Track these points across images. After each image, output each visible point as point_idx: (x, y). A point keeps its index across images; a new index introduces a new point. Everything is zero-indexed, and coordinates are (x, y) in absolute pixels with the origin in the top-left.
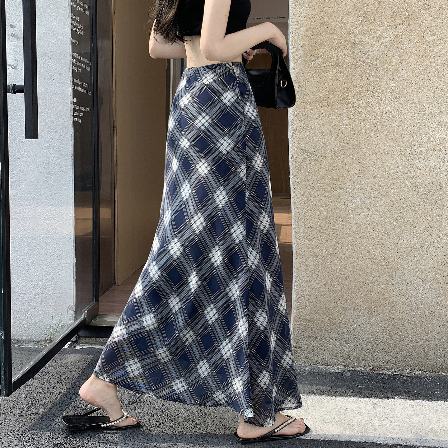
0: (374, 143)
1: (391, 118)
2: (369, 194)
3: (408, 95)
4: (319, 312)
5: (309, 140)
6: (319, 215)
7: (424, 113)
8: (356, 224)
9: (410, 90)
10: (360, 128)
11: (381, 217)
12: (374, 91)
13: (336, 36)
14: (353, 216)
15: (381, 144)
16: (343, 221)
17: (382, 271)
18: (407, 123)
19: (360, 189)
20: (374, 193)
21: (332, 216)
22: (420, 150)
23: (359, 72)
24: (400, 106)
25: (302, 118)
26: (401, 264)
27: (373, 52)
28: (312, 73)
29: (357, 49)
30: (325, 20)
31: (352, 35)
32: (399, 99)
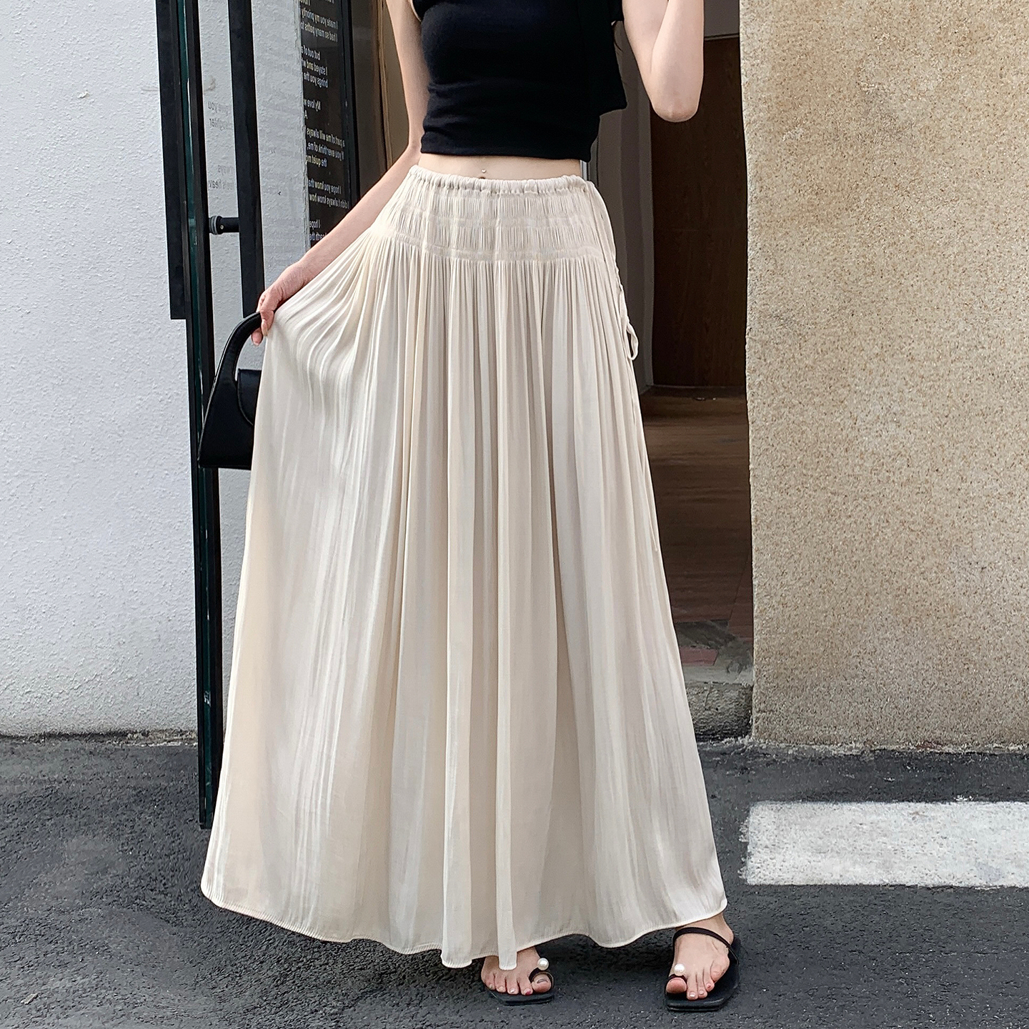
0: (910, 289)
1: (943, 239)
2: (901, 393)
3: (975, 195)
4: (804, 636)
5: (783, 296)
7: (1008, 227)
8: (873, 453)
9: (978, 184)
10: (883, 261)
11: (925, 439)
12: (908, 189)
13: (830, 79)
14: (867, 439)
16: (847, 450)
17: (928, 545)
18: (975, 249)
19: (881, 385)
20: (910, 392)
22: (1001, 300)
23: (878, 152)
24: (961, 215)
26: (968, 531)
27: (904, 111)
28: (783, 157)
29: (873, 105)
30: (810, 47)
31: (863, 77)
32: (958, 202)
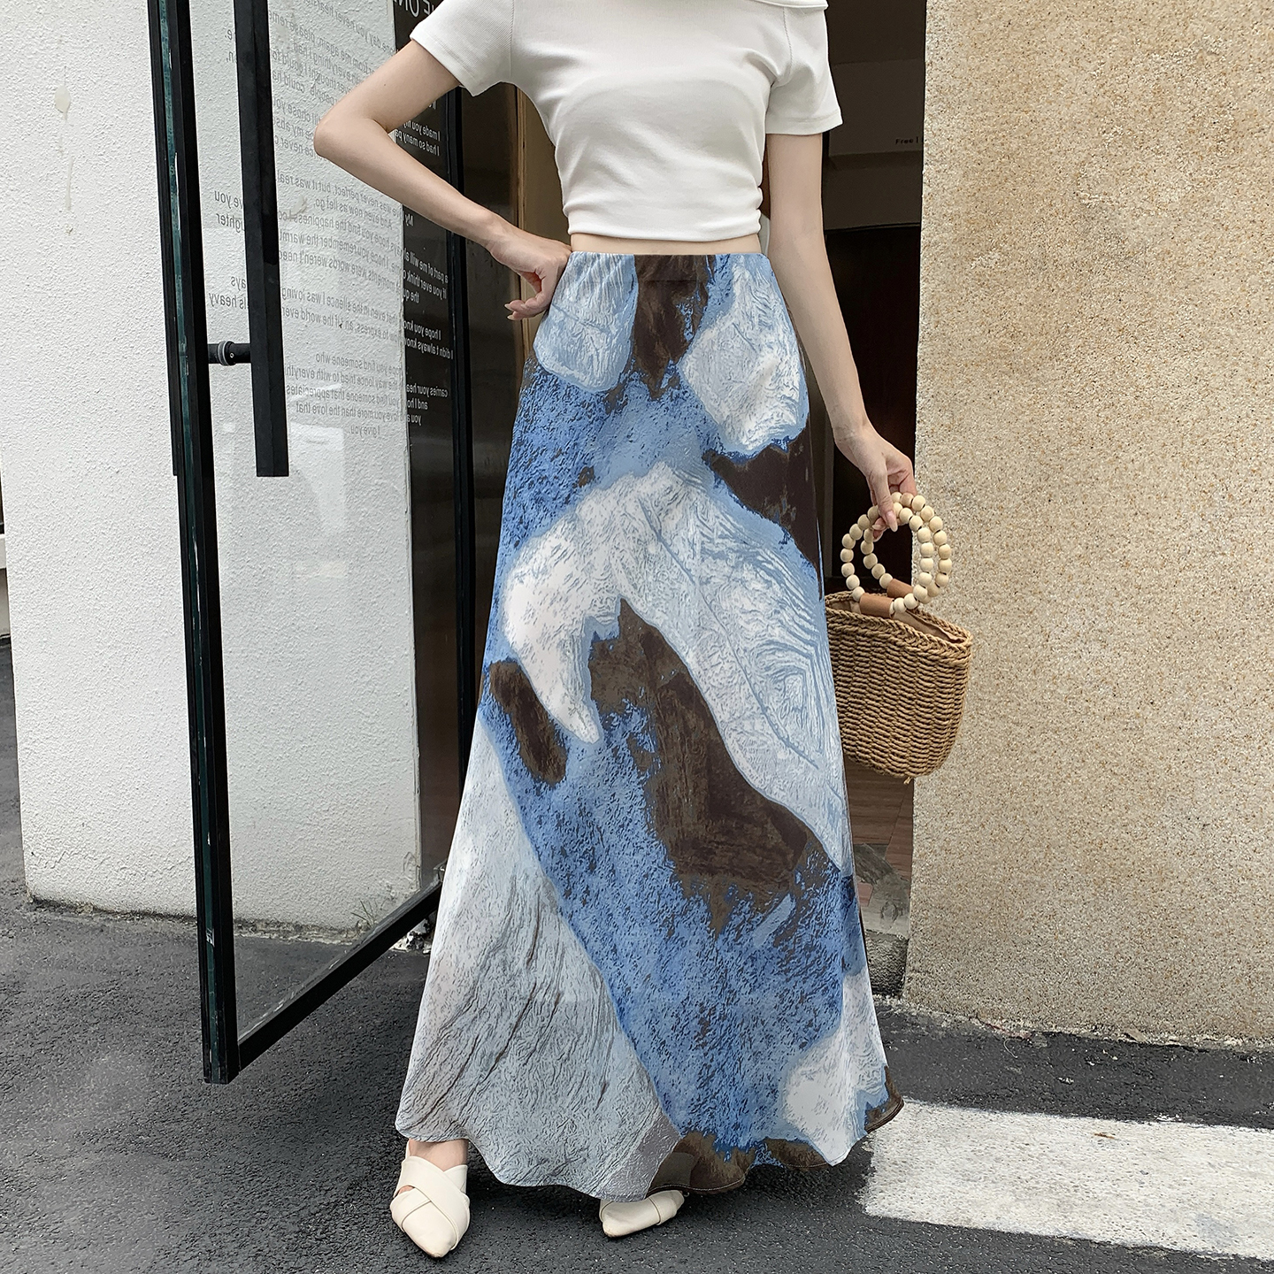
1: (1178, 400)
2: (1109, 606)
3: (1227, 342)
5: (962, 460)
8: (1069, 678)
9: (1232, 328)
10: (1095, 428)
11: (1138, 664)
12: (1136, 333)
13: (1041, 190)
14: (1062, 660)
15: (1148, 468)
16: (1035, 672)
17: (1135, 793)
18: (1221, 413)
19: (1084, 594)
20: (1121, 605)
21: (1007, 660)
22: (1252, 486)
23: (1098, 285)
24: (1205, 369)
25: (946, 404)
26: (1188, 778)
27: (1136, 231)
28: (970, 289)
29: (1094, 222)
30: (1014, 146)
31: (1084, 186)
32: (1203, 352)
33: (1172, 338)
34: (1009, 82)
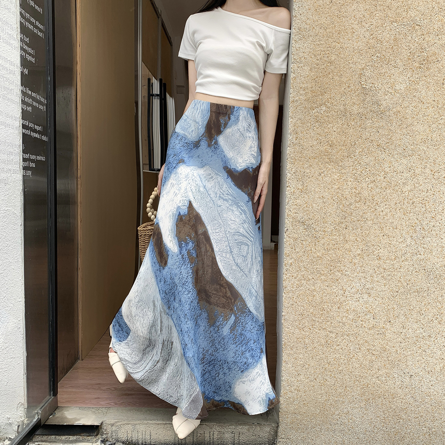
0: (381, 213)
1: (402, 180)
3: (423, 153)
6: (312, 301)
7: (439, 174)
9: (425, 147)
11: (384, 304)
12: (385, 147)
13: (344, 79)
14: (351, 302)
15: (389, 214)
16: (339, 308)
17: (382, 363)
18: (420, 188)
19: (361, 272)
20: (377, 277)
21: (326, 302)
23: (369, 124)
24: (414, 164)
26: (404, 356)
27: (386, 101)
29: (368, 96)
30: (333, 58)
31: (363, 79)
32: (413, 157)
33: (400, 150)
34: (331, 29)
